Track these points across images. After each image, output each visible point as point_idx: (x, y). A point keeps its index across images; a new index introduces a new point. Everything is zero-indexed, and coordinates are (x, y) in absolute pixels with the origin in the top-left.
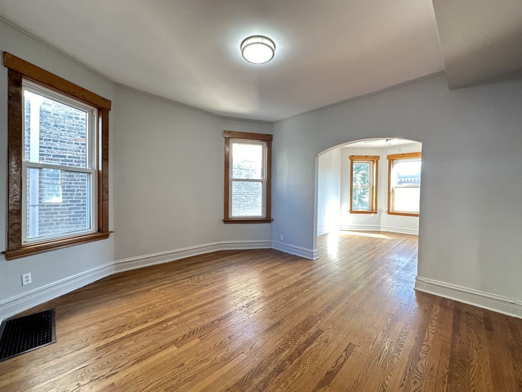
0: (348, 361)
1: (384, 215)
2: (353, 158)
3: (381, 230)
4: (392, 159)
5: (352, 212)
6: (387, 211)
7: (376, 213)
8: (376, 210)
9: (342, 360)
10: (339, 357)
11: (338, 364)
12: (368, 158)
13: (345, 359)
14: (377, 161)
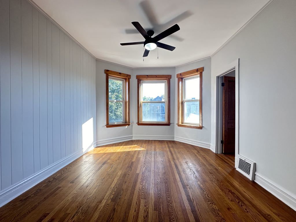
1: (135, 126)
2: (108, 72)
3: (133, 139)
4: (140, 79)
5: (108, 126)
6: (137, 122)
7: (129, 125)
8: (129, 122)
12: (121, 75)
14: (129, 79)
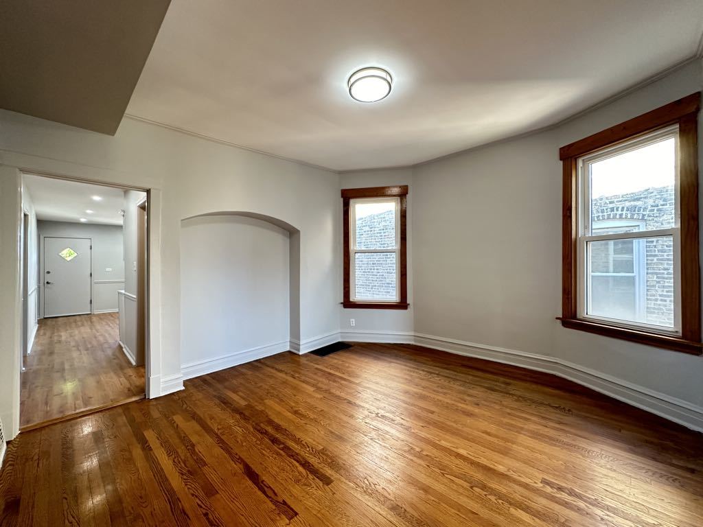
0: (267, 500)
9: (270, 493)
10: (276, 491)
11: (265, 487)
13: (270, 497)
